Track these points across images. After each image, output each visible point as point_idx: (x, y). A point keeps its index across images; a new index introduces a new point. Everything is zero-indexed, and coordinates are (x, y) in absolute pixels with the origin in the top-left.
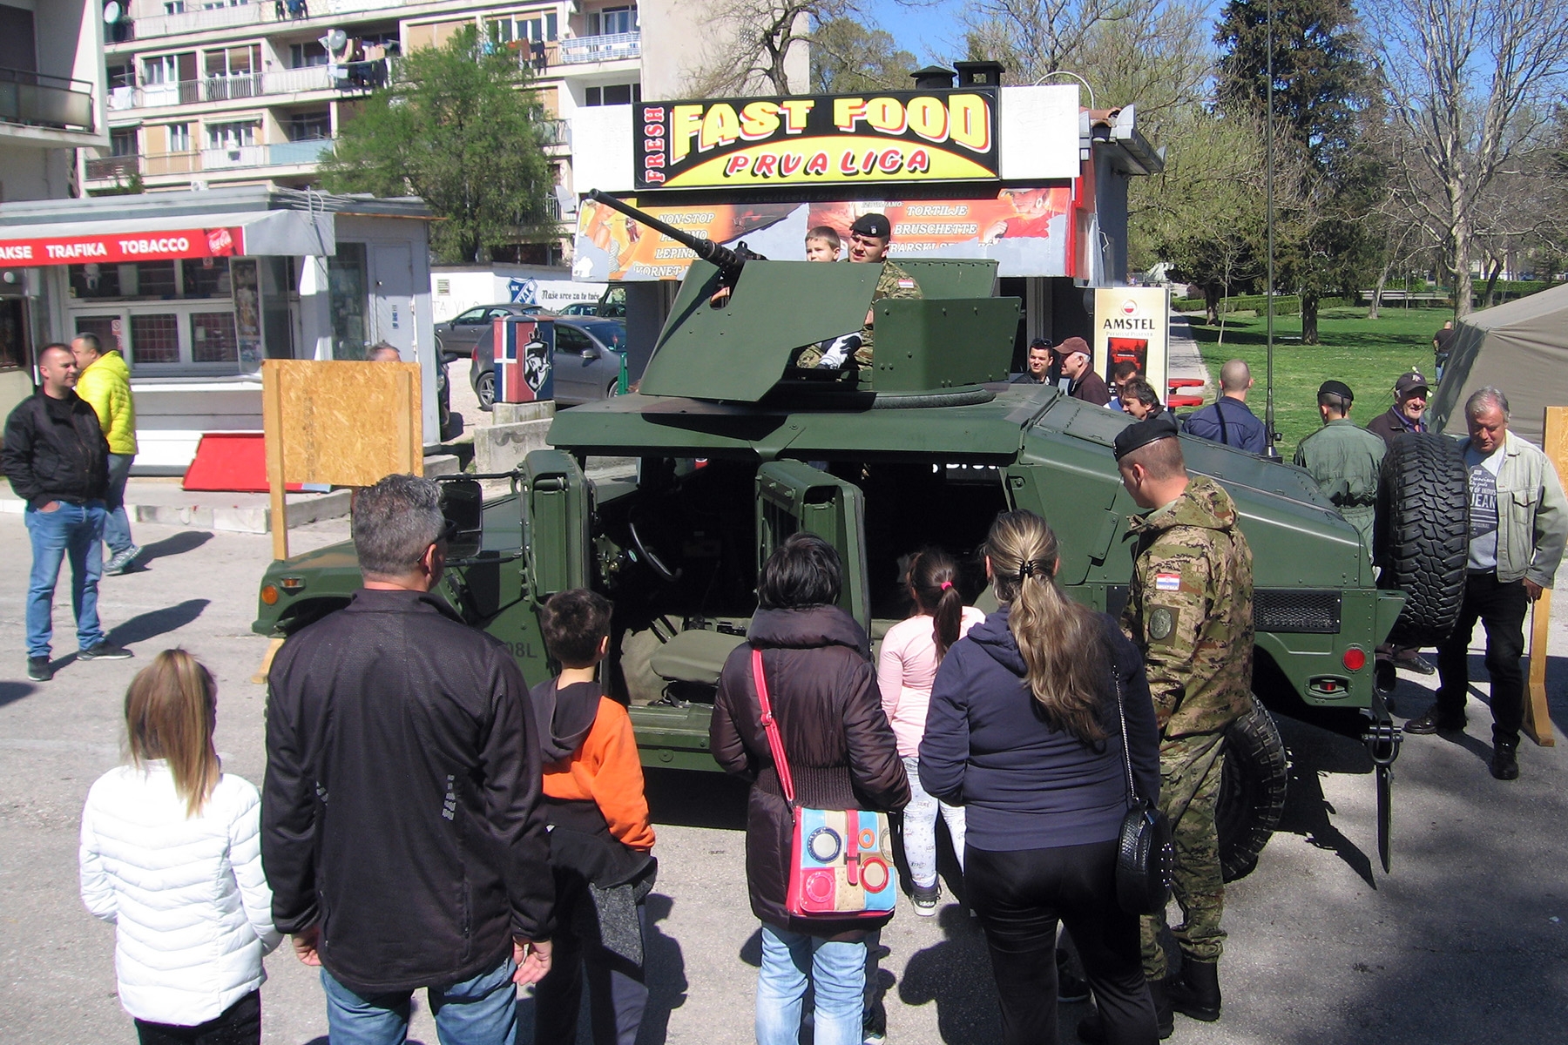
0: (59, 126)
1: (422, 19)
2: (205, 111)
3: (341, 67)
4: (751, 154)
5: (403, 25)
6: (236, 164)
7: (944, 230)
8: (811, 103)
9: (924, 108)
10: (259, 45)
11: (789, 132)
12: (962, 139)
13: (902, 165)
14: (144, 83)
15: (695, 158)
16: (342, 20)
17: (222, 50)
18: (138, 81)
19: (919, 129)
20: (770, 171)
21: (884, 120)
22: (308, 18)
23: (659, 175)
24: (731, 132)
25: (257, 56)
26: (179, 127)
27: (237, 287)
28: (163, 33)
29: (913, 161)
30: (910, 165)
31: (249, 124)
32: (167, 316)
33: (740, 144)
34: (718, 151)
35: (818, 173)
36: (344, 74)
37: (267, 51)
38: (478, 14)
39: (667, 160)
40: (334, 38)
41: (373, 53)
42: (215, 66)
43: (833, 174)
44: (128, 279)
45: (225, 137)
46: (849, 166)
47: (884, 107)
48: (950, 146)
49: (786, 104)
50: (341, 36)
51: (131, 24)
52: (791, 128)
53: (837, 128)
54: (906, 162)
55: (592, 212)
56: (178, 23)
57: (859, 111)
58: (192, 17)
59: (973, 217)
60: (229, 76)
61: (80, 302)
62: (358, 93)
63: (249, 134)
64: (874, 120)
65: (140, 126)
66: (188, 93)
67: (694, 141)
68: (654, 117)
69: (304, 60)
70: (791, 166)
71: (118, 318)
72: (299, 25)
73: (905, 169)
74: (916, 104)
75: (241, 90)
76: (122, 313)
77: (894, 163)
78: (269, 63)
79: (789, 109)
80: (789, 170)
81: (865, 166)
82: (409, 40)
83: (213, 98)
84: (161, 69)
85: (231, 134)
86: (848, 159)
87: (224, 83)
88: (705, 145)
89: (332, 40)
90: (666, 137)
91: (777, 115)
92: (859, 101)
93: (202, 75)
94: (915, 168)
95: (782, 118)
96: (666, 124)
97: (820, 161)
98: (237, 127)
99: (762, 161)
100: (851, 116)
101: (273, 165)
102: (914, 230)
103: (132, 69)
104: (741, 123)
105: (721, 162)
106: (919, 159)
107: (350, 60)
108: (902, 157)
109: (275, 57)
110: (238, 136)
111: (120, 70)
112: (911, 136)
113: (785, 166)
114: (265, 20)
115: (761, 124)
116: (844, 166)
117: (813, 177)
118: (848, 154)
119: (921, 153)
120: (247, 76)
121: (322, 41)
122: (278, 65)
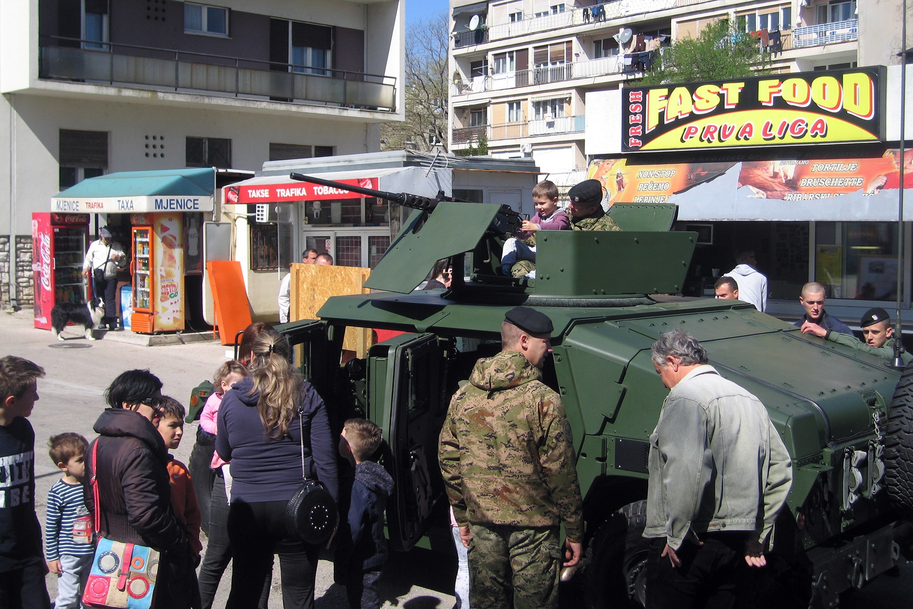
0: (373, 108)
1: (687, 17)
2: (535, 91)
3: (626, 56)
4: (700, 124)
5: (674, 21)
6: (551, 130)
7: (837, 182)
8: (742, 85)
9: (824, 85)
10: (571, 41)
11: (726, 107)
12: (852, 110)
13: (807, 131)
14: (493, 73)
15: (662, 128)
16: (629, 20)
17: (546, 46)
18: (489, 71)
19: (820, 102)
20: (713, 138)
21: (794, 96)
22: (605, 20)
23: (638, 141)
24: (687, 108)
25: (569, 49)
26: (515, 104)
27: (392, 219)
28: (507, 36)
29: (815, 128)
30: (812, 131)
31: (562, 101)
32: (356, 237)
33: (693, 117)
34: (678, 123)
35: (746, 139)
36: (629, 61)
37: (576, 46)
38: (731, 11)
39: (644, 130)
40: (623, 33)
41: (651, 45)
42: (541, 59)
43: (757, 139)
44: (336, 211)
45: (545, 111)
46: (768, 133)
47: (795, 85)
48: (843, 115)
49: (725, 86)
50: (629, 32)
51: (487, 30)
52: (728, 104)
53: (760, 103)
54: (809, 128)
55: (597, 168)
56: (518, 28)
57: (776, 90)
58: (526, 23)
59: (860, 172)
60: (550, 66)
61: (309, 227)
62: (639, 75)
63: (562, 108)
64: (787, 96)
65: (489, 103)
66: (521, 80)
67: (661, 115)
68: (636, 98)
69: (603, 52)
70: (727, 133)
71: (329, 238)
72: (598, 26)
73: (809, 134)
74: (818, 82)
75: (558, 76)
76: (331, 233)
77: (801, 130)
78: (577, 55)
79: (727, 89)
80: (726, 136)
81: (780, 133)
82: (677, 32)
83: (538, 82)
84: (504, 63)
85: (549, 108)
86: (768, 127)
87: (547, 71)
88: (669, 118)
89: (622, 36)
90: (643, 113)
91: (719, 94)
92: (776, 82)
93: (531, 66)
94: (817, 133)
95: (722, 96)
96: (644, 103)
97: (748, 129)
98: (553, 102)
99: (708, 131)
100: (771, 93)
101: (575, 132)
102: (815, 183)
103: (486, 62)
104: (693, 102)
105: (679, 131)
106: (819, 126)
107: (634, 51)
108: (807, 125)
109: (582, 51)
110: (554, 110)
111: (479, 63)
112: (814, 108)
113: (723, 133)
114: (576, 23)
115: (708, 101)
116: (765, 133)
117: (742, 142)
118: (768, 123)
119: (821, 121)
120: (562, 65)
121: (615, 37)
122: (584, 56)
